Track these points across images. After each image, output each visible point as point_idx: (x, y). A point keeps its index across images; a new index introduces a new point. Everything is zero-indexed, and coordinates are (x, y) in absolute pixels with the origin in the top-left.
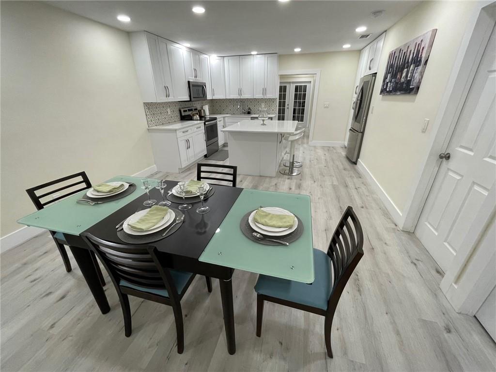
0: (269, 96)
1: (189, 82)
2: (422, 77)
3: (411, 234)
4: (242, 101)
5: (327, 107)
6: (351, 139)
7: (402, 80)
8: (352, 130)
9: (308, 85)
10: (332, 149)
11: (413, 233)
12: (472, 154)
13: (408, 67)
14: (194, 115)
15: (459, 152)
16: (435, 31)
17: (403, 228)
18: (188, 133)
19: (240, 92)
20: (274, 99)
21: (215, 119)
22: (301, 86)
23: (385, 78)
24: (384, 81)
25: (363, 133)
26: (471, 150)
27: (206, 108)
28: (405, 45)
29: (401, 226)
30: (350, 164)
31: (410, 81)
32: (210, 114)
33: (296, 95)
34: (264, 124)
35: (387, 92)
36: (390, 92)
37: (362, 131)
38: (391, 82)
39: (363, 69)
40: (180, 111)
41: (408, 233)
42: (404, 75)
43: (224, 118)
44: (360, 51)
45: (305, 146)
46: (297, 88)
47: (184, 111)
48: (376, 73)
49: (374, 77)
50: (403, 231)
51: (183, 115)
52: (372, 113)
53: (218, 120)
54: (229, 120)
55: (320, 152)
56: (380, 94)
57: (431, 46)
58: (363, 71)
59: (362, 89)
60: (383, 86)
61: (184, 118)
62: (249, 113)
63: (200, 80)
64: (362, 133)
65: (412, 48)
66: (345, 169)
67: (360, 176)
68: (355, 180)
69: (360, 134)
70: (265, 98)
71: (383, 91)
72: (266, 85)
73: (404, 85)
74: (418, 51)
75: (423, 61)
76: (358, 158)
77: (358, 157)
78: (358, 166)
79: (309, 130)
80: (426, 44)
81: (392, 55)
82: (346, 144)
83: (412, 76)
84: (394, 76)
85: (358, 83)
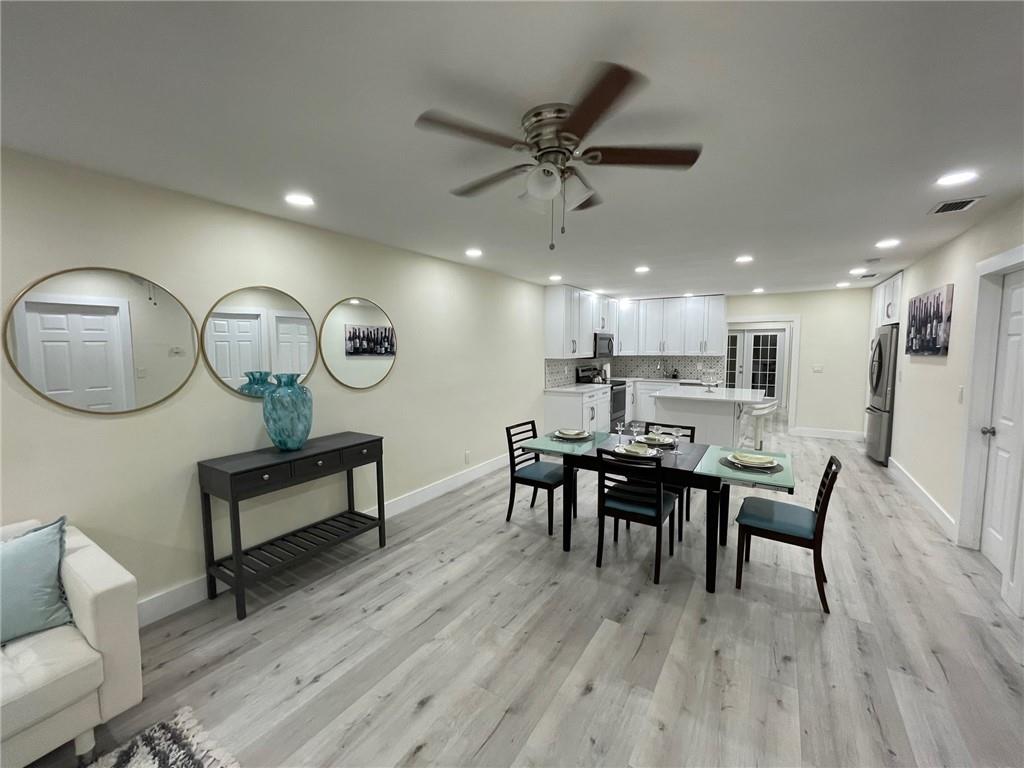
0: (710, 352)
1: (595, 335)
2: (948, 336)
3: (976, 551)
4: (664, 359)
5: (818, 372)
6: (874, 427)
7: (928, 337)
8: (872, 409)
9: (779, 334)
10: (836, 442)
11: (980, 551)
12: (1011, 424)
13: (931, 322)
14: (595, 377)
15: (1002, 424)
16: (951, 288)
17: (959, 541)
18: (595, 397)
19: (662, 346)
20: (721, 358)
21: (624, 383)
22: (766, 337)
23: (909, 332)
24: (908, 336)
25: (891, 412)
26: (1010, 420)
27: (607, 368)
28: (925, 294)
29: (955, 539)
30: (875, 466)
31: (935, 339)
32: (612, 376)
33: (756, 352)
34: (710, 391)
35: (914, 351)
36: (916, 352)
37: (888, 409)
38: (915, 338)
39: (880, 316)
40: (577, 370)
41: (971, 550)
42: (929, 330)
43: (634, 382)
44: (871, 289)
45: (782, 435)
46: (757, 338)
47: (583, 371)
48: (898, 324)
49: (895, 330)
50: (960, 547)
51: (581, 374)
52: (900, 380)
53: (628, 384)
54: (643, 387)
55: (813, 446)
56: (906, 353)
57: (951, 301)
58: (880, 321)
59: (879, 344)
60: (908, 342)
61: (579, 380)
62: (675, 377)
63: (606, 331)
64: (888, 412)
65: (931, 300)
66: (862, 471)
67: (890, 481)
68: (882, 486)
69: (886, 415)
70: (704, 354)
71: (909, 350)
72: (706, 335)
73: (931, 344)
74: (938, 305)
75: (944, 318)
76: (890, 455)
77: (888, 453)
78: (891, 470)
79: (787, 412)
80: (944, 298)
81: (913, 303)
82: (865, 434)
83: (936, 333)
84: (918, 331)
85: (874, 336)
